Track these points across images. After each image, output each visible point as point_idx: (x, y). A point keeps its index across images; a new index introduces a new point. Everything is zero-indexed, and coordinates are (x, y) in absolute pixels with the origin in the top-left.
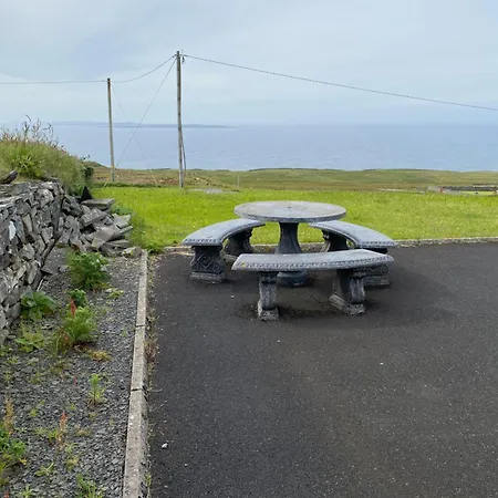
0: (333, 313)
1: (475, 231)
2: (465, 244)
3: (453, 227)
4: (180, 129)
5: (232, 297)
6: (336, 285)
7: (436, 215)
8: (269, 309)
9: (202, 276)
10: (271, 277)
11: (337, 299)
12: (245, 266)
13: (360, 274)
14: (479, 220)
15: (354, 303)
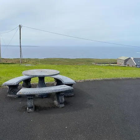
0: (54, 107)
1: (101, 77)
2: (98, 81)
3: (95, 75)
4: (20, 47)
5: (20, 103)
6: (55, 97)
7: (91, 72)
8: (31, 108)
9: (11, 96)
10: (31, 96)
11: (56, 102)
12: (21, 93)
13: (62, 94)
14: (102, 73)
15: (61, 103)
